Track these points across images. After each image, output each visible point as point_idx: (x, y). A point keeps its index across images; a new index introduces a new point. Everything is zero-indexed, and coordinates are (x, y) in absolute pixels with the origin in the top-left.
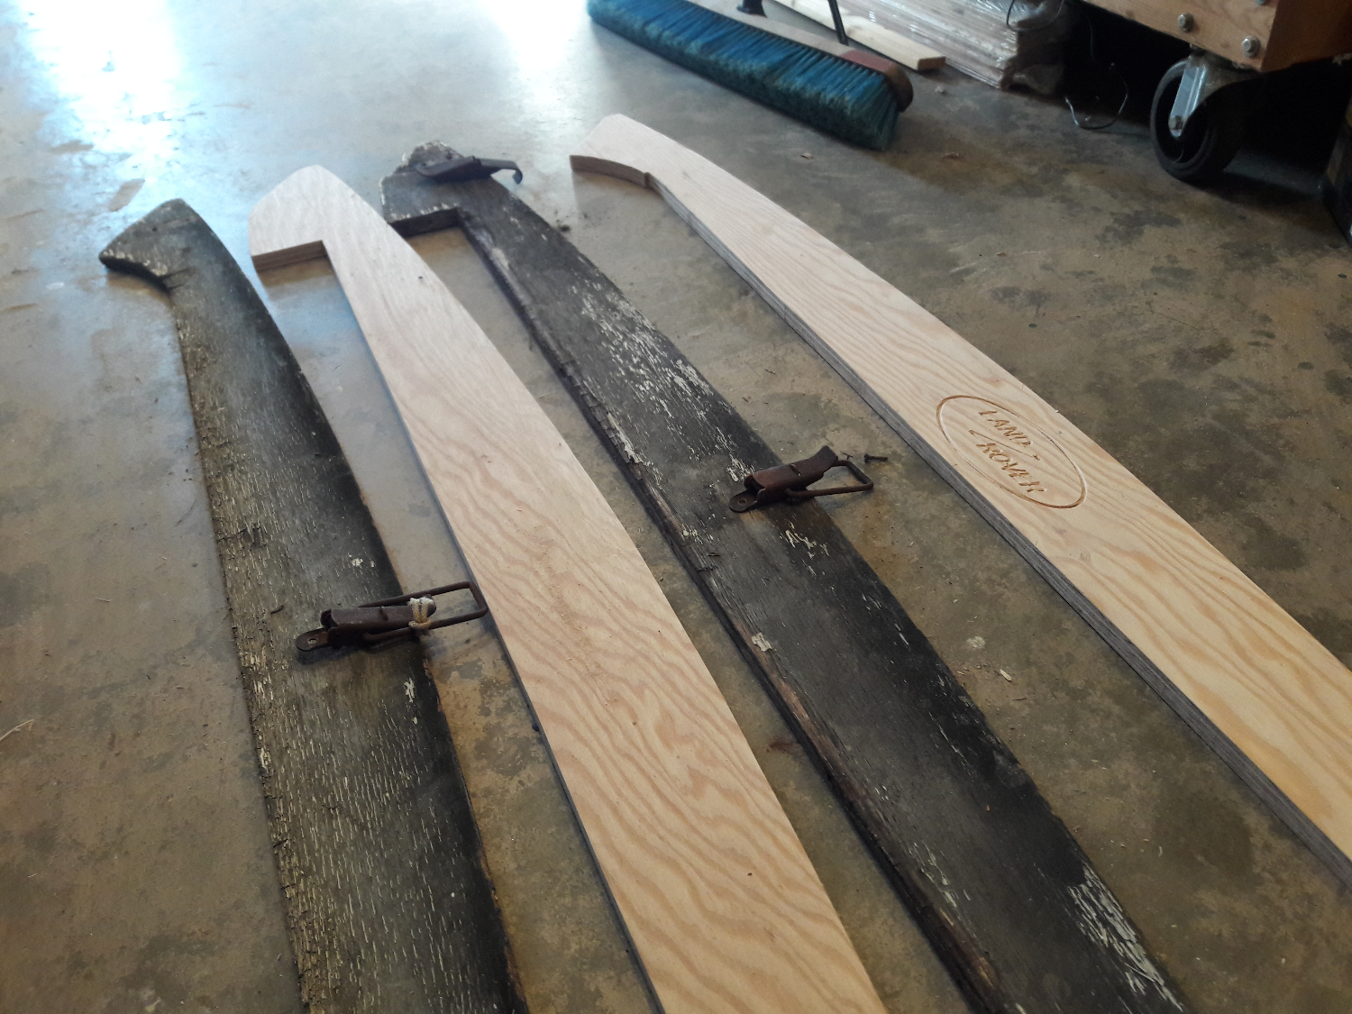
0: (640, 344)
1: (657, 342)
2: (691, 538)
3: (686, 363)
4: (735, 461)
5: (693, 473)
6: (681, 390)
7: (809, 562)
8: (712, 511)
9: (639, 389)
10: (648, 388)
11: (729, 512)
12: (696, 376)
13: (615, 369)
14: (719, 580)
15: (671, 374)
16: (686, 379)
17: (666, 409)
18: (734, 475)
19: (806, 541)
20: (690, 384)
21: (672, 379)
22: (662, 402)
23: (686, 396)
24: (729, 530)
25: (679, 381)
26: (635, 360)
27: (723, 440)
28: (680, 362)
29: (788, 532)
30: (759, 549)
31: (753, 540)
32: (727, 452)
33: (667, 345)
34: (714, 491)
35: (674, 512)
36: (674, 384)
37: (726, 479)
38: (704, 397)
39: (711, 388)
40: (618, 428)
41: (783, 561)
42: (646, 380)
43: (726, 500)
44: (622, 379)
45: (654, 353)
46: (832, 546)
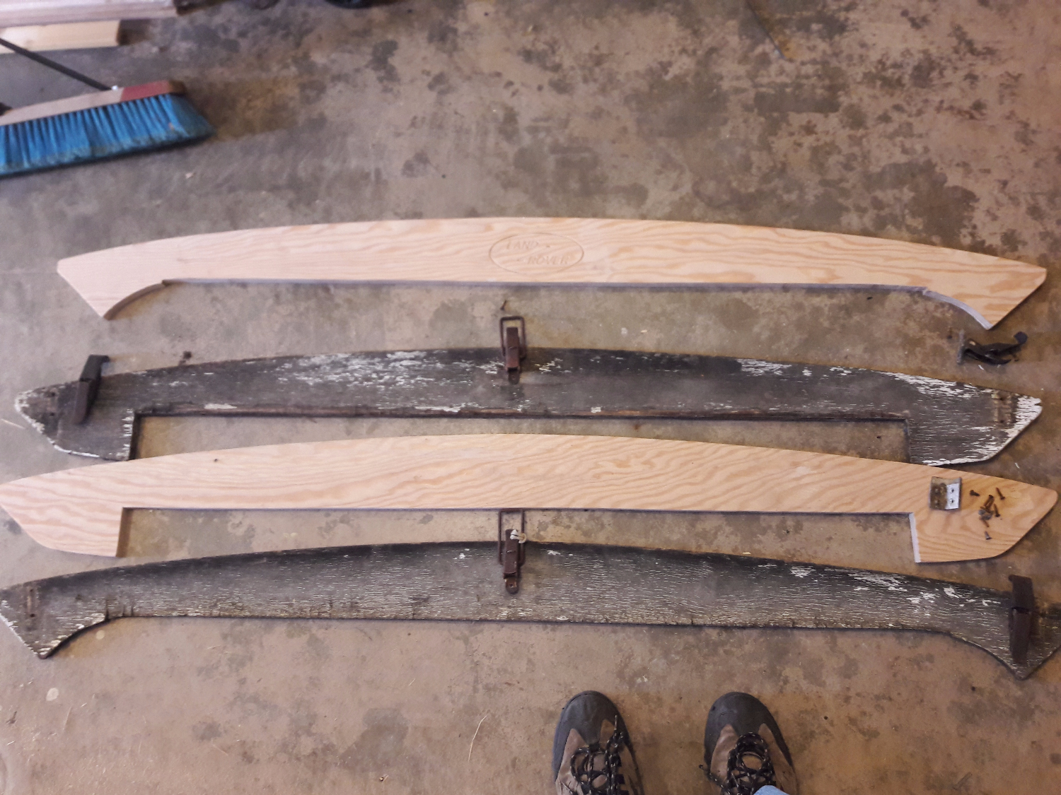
0: (360, 368)
1: (364, 359)
2: (523, 409)
3: (392, 353)
4: (483, 367)
5: (480, 389)
6: (414, 366)
7: (563, 370)
8: (511, 393)
9: (400, 386)
10: (403, 380)
11: (515, 386)
12: (406, 353)
13: (377, 390)
14: (554, 410)
15: (397, 364)
16: (406, 359)
17: (425, 379)
18: (492, 372)
19: (549, 364)
20: (411, 359)
21: (401, 365)
22: (418, 378)
23: (420, 366)
24: (526, 391)
25: (405, 363)
26: (374, 376)
27: (465, 365)
28: (389, 356)
29: (540, 369)
30: (544, 385)
31: (538, 385)
32: (473, 367)
33: (370, 355)
34: (497, 386)
35: (503, 408)
36: (407, 367)
37: (493, 377)
38: (425, 358)
39: (421, 351)
40: (429, 408)
41: (556, 380)
42: (395, 378)
43: (507, 384)
44: (387, 390)
45: (373, 364)
46: (559, 356)
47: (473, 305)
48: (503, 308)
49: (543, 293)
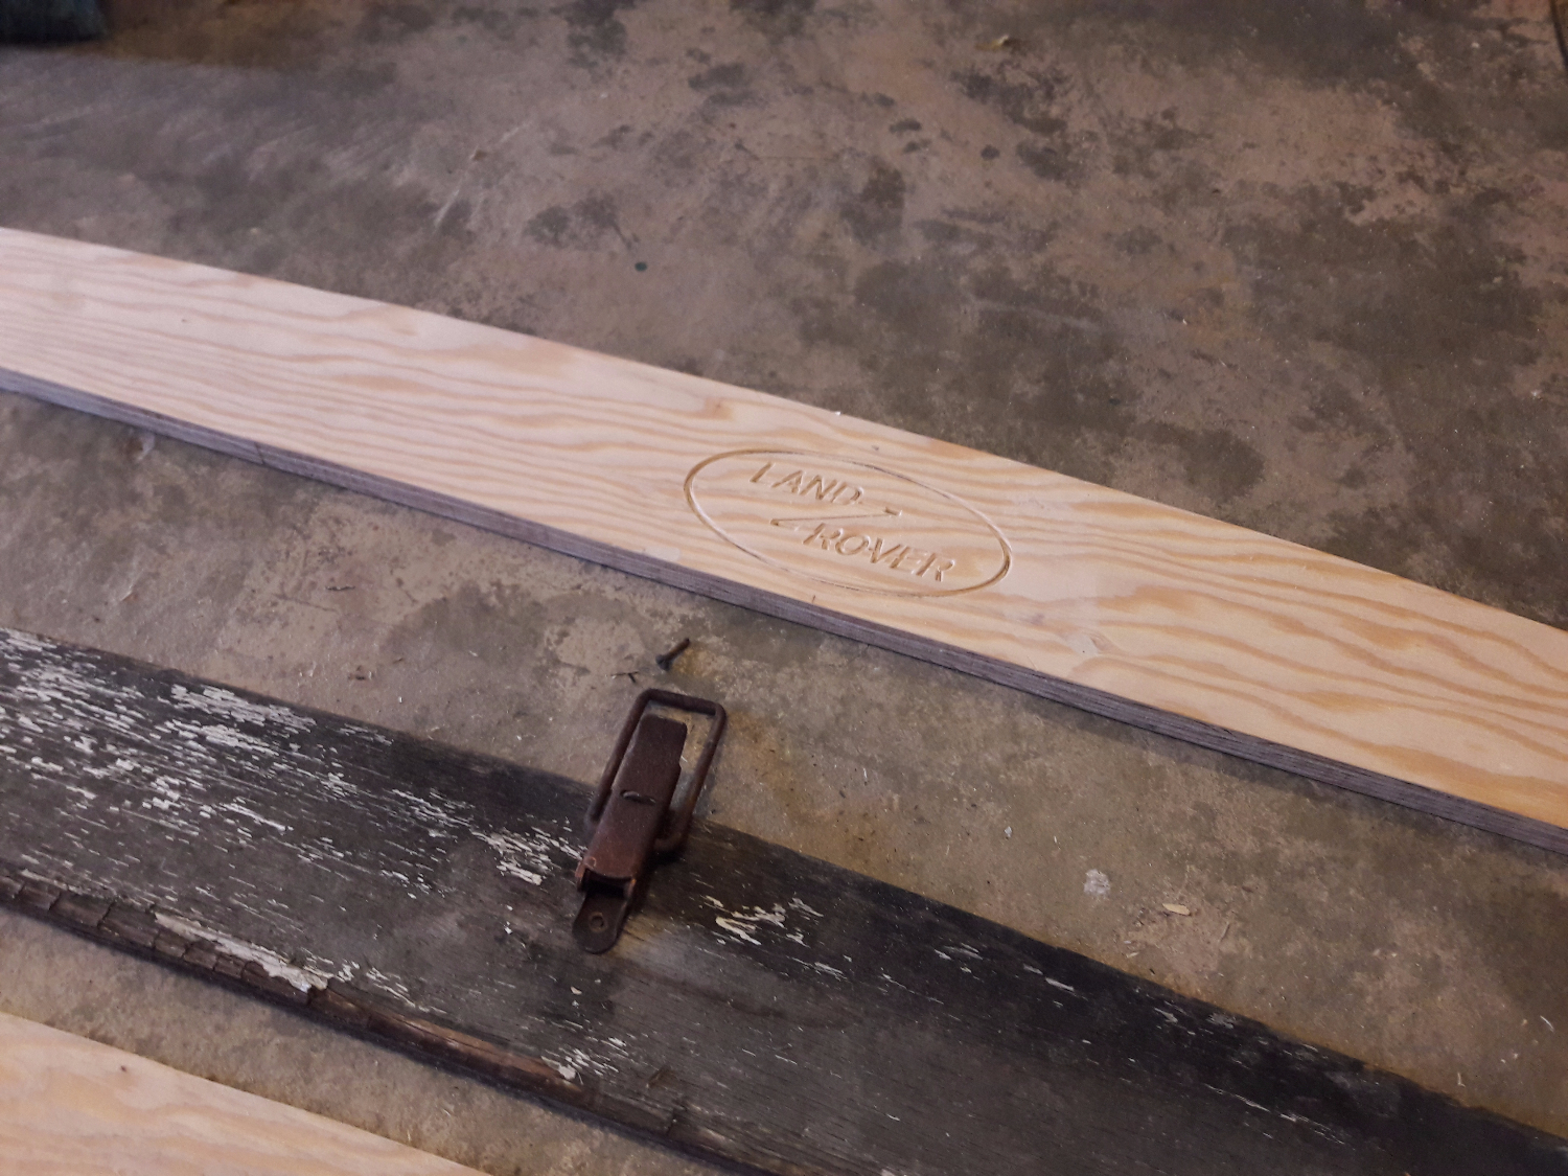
0: (55, 702)
1: (88, 675)
2: (584, 1075)
3: (195, 686)
4: (495, 841)
5: (447, 927)
6: (245, 755)
7: (810, 956)
8: (562, 986)
9: (155, 810)
10: (176, 796)
11: (590, 961)
12: (241, 703)
13: (60, 798)
14: (716, 1123)
15: (189, 731)
16: (230, 722)
17: (258, 819)
18: (525, 874)
19: (761, 914)
20: (247, 728)
21: (201, 739)
22: (234, 808)
23: (266, 762)
24: (628, 999)
25: (217, 734)
26: (84, 745)
27: (434, 813)
28: (179, 691)
29: (720, 921)
30: (713, 998)
31: (683, 986)
32: (462, 832)
33: (115, 667)
34: (521, 935)
35: (503, 1043)
36: (219, 751)
37: (520, 893)
38: (300, 738)
39: (298, 711)
40: (209, 936)
41: (766, 988)
42: (151, 778)
43: (562, 939)
44: (96, 811)
45: (109, 704)
46: (810, 892)
47: (570, 621)
48: (666, 662)
49: (826, 653)
